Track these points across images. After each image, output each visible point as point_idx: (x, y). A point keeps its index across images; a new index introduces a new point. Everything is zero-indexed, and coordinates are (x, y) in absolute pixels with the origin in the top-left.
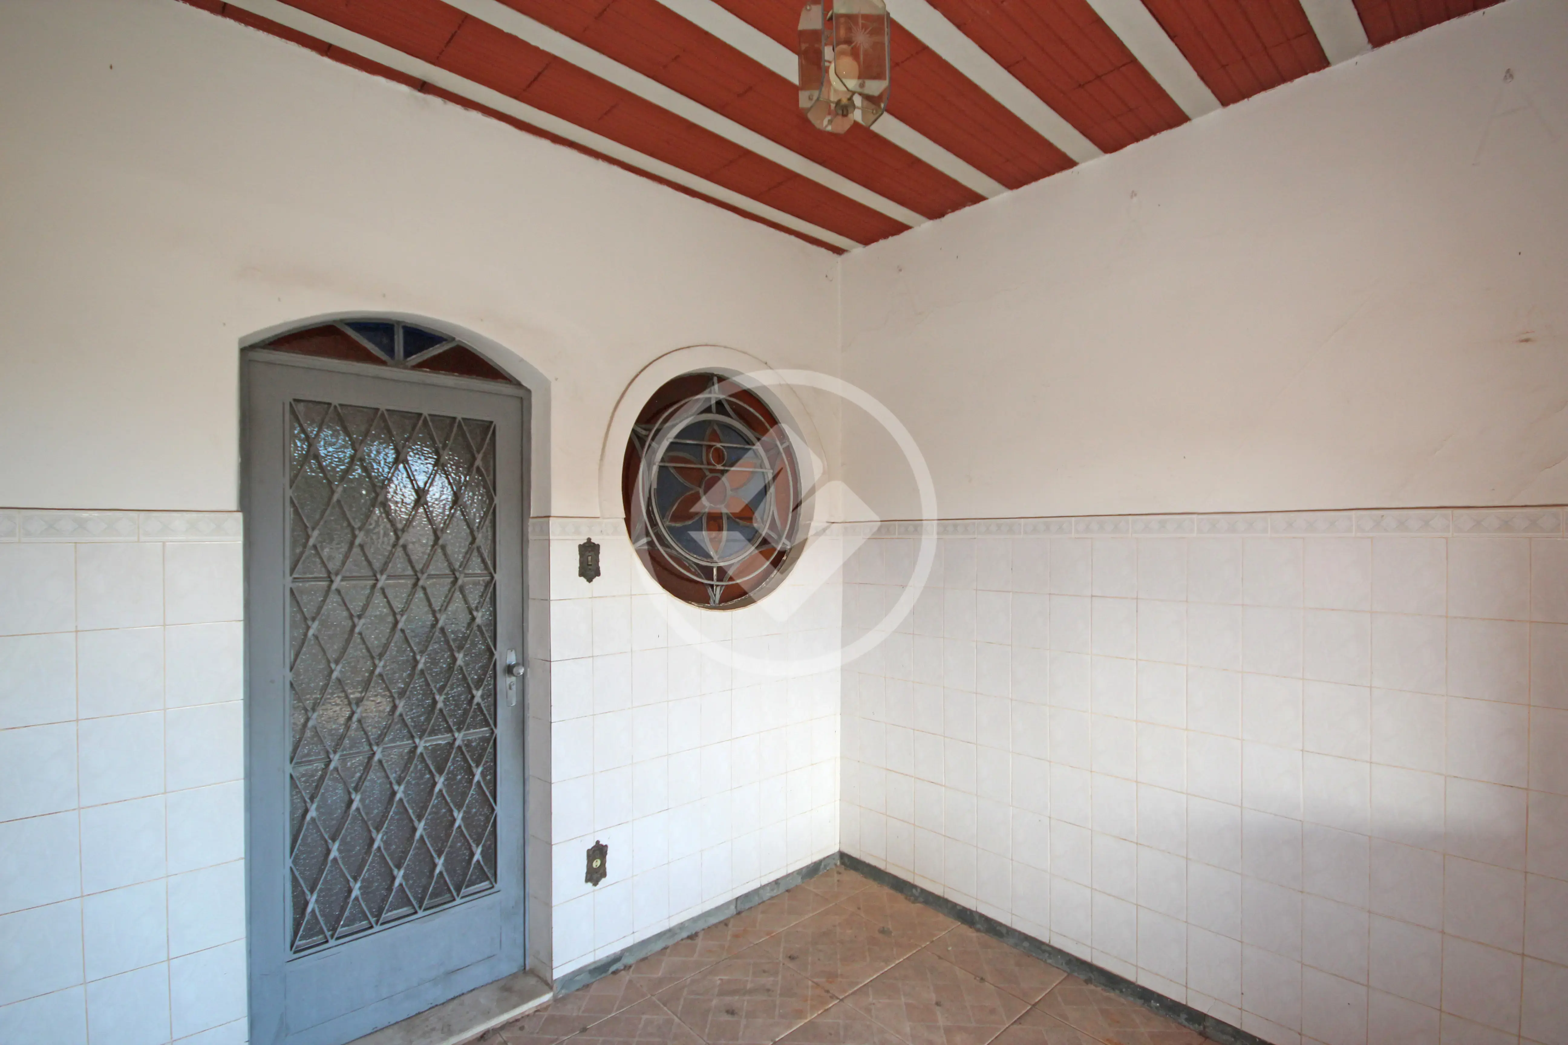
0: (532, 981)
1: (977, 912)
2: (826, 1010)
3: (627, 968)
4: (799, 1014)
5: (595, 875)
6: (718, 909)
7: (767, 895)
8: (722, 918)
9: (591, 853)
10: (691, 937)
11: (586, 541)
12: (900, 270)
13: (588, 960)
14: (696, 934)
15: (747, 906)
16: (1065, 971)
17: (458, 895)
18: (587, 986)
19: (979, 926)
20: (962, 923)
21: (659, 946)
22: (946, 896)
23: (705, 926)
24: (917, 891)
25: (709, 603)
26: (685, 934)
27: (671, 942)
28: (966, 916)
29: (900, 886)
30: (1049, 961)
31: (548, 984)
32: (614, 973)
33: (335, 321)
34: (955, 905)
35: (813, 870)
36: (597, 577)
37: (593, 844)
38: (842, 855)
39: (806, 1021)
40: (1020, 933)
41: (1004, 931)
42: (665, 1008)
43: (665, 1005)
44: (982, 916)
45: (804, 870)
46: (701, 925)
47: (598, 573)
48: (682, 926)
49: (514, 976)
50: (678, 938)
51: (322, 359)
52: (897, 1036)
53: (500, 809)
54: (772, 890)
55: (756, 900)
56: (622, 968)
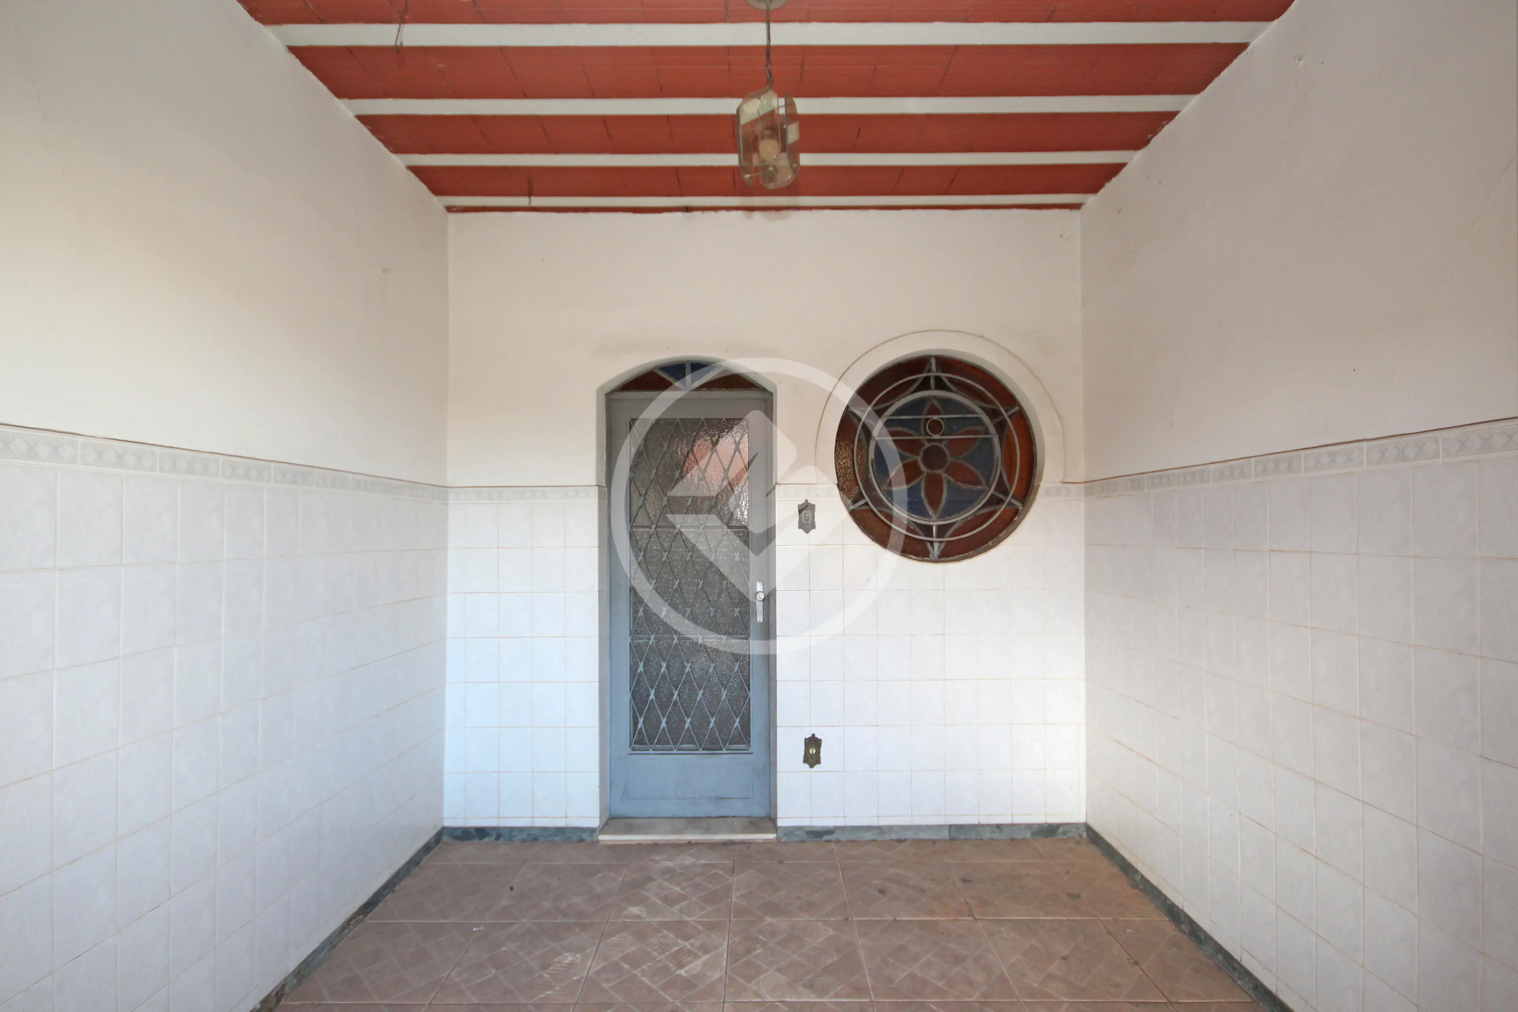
0: (770, 824)
1: (1183, 910)
2: (955, 920)
3: (838, 841)
4: (932, 913)
5: (812, 758)
6: (929, 828)
7: (987, 835)
8: (934, 837)
9: (807, 741)
10: (899, 841)
11: (804, 502)
12: (1119, 211)
13: (805, 822)
14: (905, 840)
15: (963, 837)
16: (1250, 997)
17: (724, 747)
18: (803, 841)
19: (1183, 927)
20: (1170, 920)
21: (869, 836)
22: (1160, 888)
23: (916, 837)
24: (1138, 876)
25: (928, 557)
26: (894, 836)
27: (880, 838)
28: (1174, 913)
29: (1127, 869)
30: (1239, 982)
31: (775, 828)
32: (826, 841)
33: (653, 369)
34: (1166, 899)
35: (1049, 831)
36: (813, 530)
37: (810, 735)
38: (1088, 828)
39: (932, 919)
40: (1216, 943)
41: (1203, 937)
42: (840, 872)
43: (842, 870)
44: (1186, 916)
45: (1034, 827)
46: (909, 835)
47: (814, 527)
48: (891, 828)
49: (762, 818)
50: (886, 837)
51: (645, 392)
52: (998, 959)
53: (752, 695)
54: (994, 832)
55: (973, 835)
56: (835, 840)
